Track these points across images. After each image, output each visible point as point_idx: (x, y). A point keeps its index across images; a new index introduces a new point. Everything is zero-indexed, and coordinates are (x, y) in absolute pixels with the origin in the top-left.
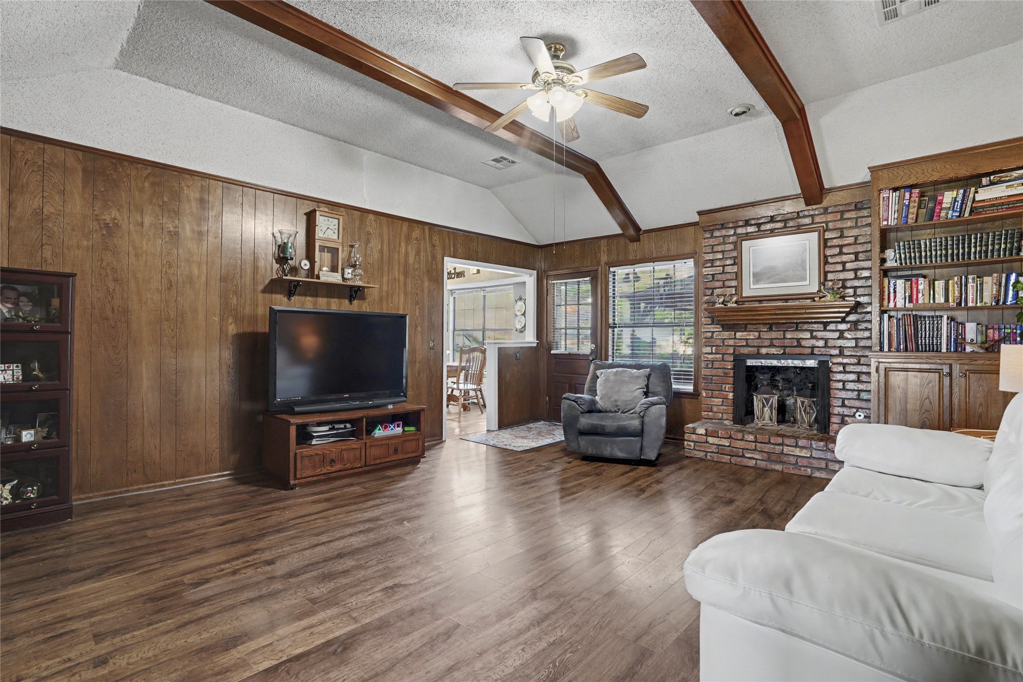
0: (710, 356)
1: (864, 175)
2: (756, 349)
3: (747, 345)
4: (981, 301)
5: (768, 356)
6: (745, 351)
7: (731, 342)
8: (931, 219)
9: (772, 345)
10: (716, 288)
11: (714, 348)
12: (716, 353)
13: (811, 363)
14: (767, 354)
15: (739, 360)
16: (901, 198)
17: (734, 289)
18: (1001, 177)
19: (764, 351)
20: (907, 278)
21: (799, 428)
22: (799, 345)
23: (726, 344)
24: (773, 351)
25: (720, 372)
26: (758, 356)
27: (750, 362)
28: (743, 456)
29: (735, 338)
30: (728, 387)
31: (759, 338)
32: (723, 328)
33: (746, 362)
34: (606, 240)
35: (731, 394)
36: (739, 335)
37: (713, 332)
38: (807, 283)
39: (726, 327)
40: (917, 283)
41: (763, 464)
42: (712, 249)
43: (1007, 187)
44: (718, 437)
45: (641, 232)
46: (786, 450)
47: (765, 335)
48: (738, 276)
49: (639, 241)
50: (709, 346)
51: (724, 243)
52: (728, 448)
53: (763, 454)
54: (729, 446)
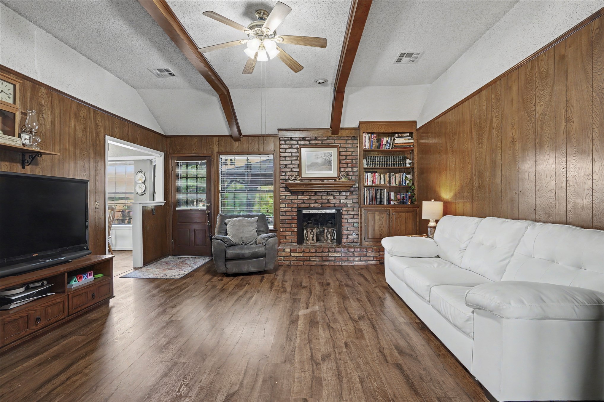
0: (284, 209)
1: (356, 125)
2: (308, 204)
3: (304, 203)
4: (395, 184)
5: (314, 208)
6: (303, 206)
7: (296, 201)
8: (379, 148)
9: (316, 203)
10: (287, 172)
11: (286, 204)
12: (288, 207)
13: (333, 211)
14: (314, 207)
15: (299, 211)
16: (370, 138)
17: (297, 173)
18: (402, 135)
19: (312, 205)
20: (372, 173)
21: (326, 243)
22: (329, 202)
23: (293, 202)
24: (316, 205)
25: (290, 217)
26: (309, 208)
27: (304, 212)
28: (310, 260)
29: (298, 199)
30: (294, 225)
31: (310, 199)
32: (291, 194)
33: (302, 212)
34: (217, 138)
35: (296, 229)
36: (300, 197)
37: (286, 196)
38: (332, 172)
39: (293, 193)
40: (375, 175)
41: (319, 263)
42: (286, 150)
43: (404, 139)
44: (297, 252)
45: (242, 136)
46: (330, 254)
47: (313, 197)
48: (299, 166)
49: (240, 140)
50: (284, 203)
51: (292, 148)
52: (302, 257)
53: (319, 258)
54: (303, 256)
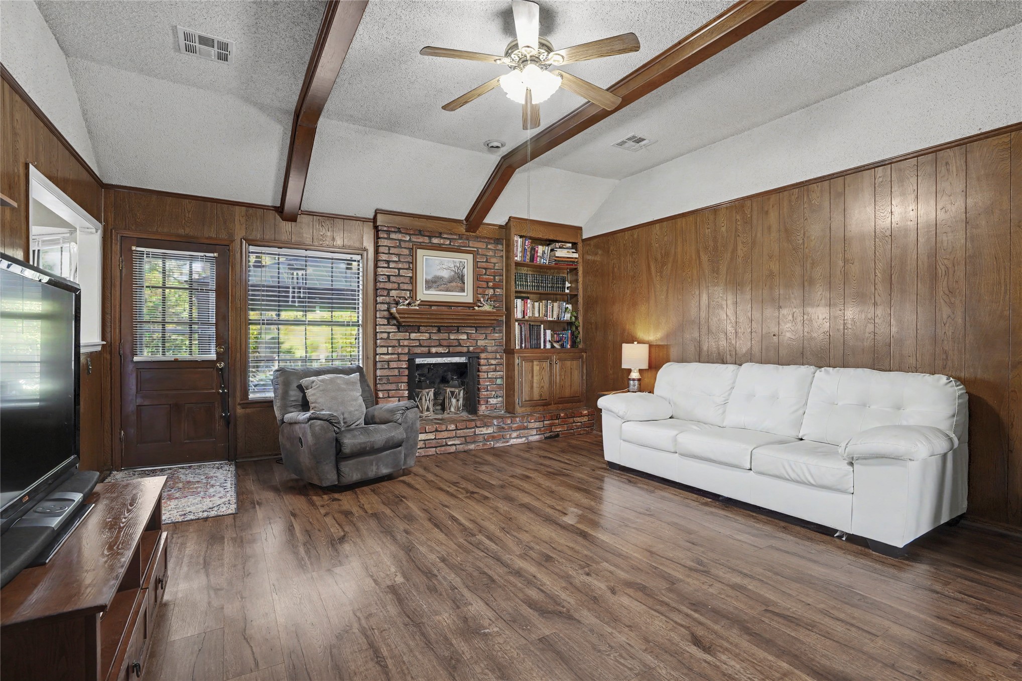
0: (387, 357)
1: (502, 221)
2: (427, 348)
3: (420, 346)
4: (552, 317)
5: (437, 355)
6: (418, 350)
7: (406, 343)
8: (533, 261)
9: (440, 345)
10: (392, 290)
11: (390, 348)
12: (392, 354)
13: (461, 360)
14: (437, 353)
15: (411, 361)
16: (523, 244)
17: (408, 292)
18: (563, 245)
19: (434, 350)
20: (523, 298)
21: (449, 414)
22: (460, 345)
23: (401, 344)
24: (441, 350)
25: (396, 372)
26: (429, 355)
27: (418, 361)
28: (447, 445)
29: (410, 339)
30: (403, 386)
31: (430, 338)
32: (399, 329)
33: (415, 361)
34: (244, 209)
35: (407, 392)
36: (413, 336)
37: (389, 333)
38: (465, 294)
39: (400, 326)
40: (527, 303)
41: (461, 448)
42: (389, 250)
43: (568, 252)
44: (427, 433)
45: (304, 213)
47: (434, 337)
48: (413, 280)
49: (295, 221)
50: (385, 346)
51: (400, 247)
52: (434, 441)
53: (461, 439)
54: (435, 439)
